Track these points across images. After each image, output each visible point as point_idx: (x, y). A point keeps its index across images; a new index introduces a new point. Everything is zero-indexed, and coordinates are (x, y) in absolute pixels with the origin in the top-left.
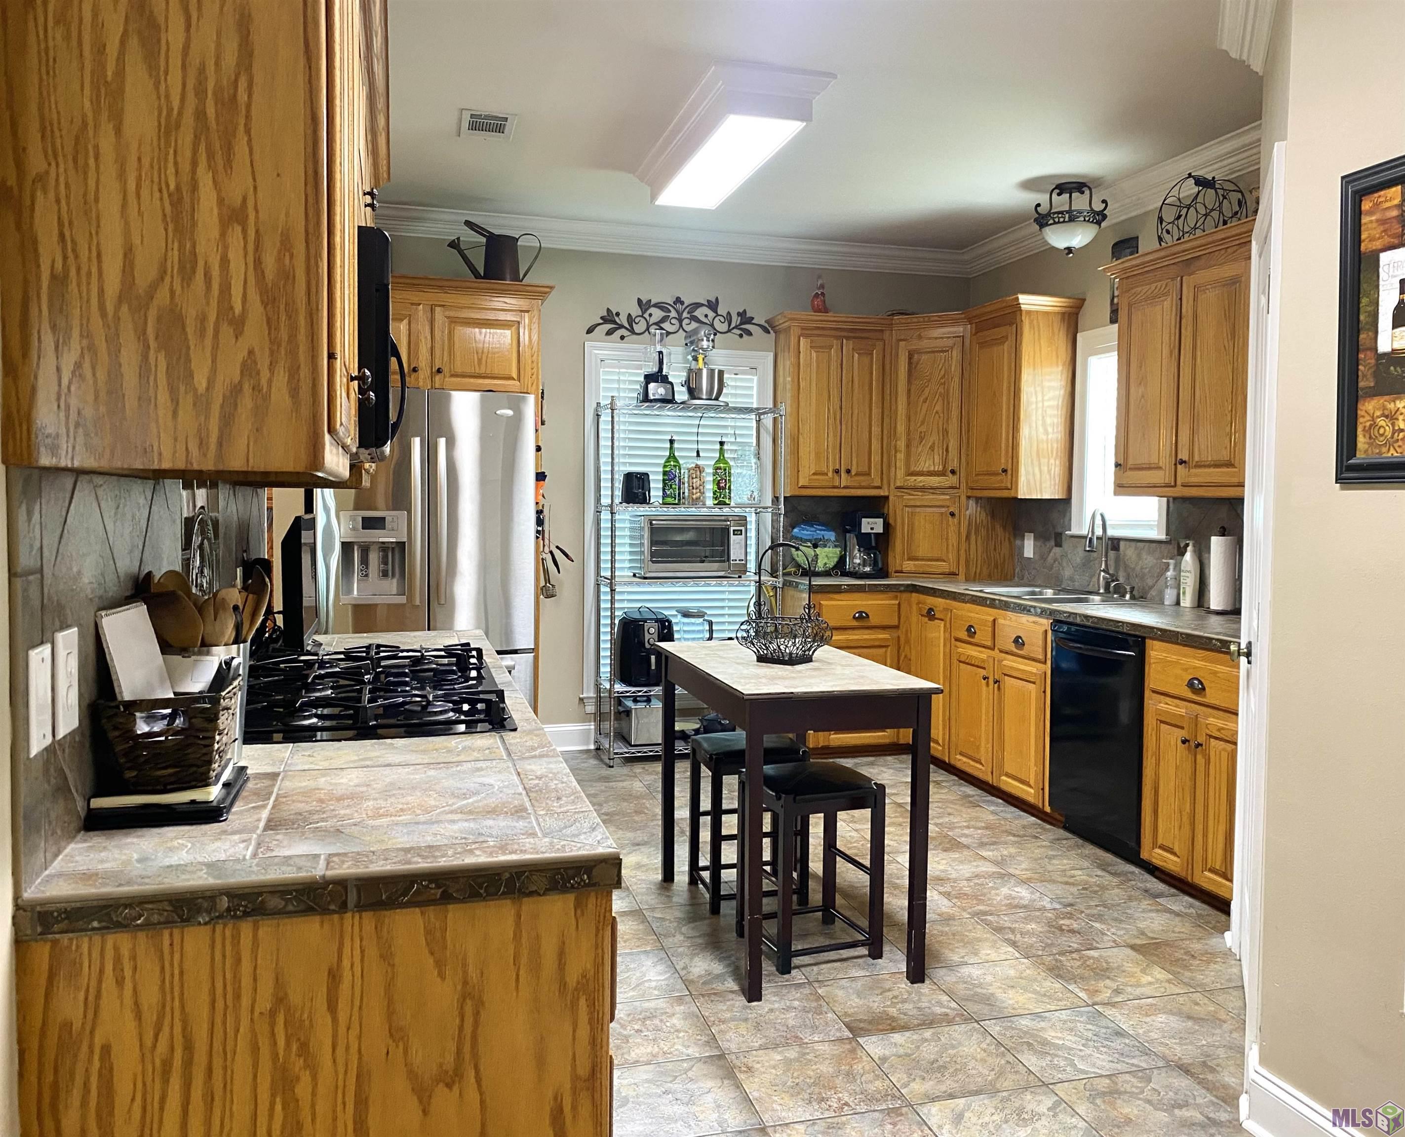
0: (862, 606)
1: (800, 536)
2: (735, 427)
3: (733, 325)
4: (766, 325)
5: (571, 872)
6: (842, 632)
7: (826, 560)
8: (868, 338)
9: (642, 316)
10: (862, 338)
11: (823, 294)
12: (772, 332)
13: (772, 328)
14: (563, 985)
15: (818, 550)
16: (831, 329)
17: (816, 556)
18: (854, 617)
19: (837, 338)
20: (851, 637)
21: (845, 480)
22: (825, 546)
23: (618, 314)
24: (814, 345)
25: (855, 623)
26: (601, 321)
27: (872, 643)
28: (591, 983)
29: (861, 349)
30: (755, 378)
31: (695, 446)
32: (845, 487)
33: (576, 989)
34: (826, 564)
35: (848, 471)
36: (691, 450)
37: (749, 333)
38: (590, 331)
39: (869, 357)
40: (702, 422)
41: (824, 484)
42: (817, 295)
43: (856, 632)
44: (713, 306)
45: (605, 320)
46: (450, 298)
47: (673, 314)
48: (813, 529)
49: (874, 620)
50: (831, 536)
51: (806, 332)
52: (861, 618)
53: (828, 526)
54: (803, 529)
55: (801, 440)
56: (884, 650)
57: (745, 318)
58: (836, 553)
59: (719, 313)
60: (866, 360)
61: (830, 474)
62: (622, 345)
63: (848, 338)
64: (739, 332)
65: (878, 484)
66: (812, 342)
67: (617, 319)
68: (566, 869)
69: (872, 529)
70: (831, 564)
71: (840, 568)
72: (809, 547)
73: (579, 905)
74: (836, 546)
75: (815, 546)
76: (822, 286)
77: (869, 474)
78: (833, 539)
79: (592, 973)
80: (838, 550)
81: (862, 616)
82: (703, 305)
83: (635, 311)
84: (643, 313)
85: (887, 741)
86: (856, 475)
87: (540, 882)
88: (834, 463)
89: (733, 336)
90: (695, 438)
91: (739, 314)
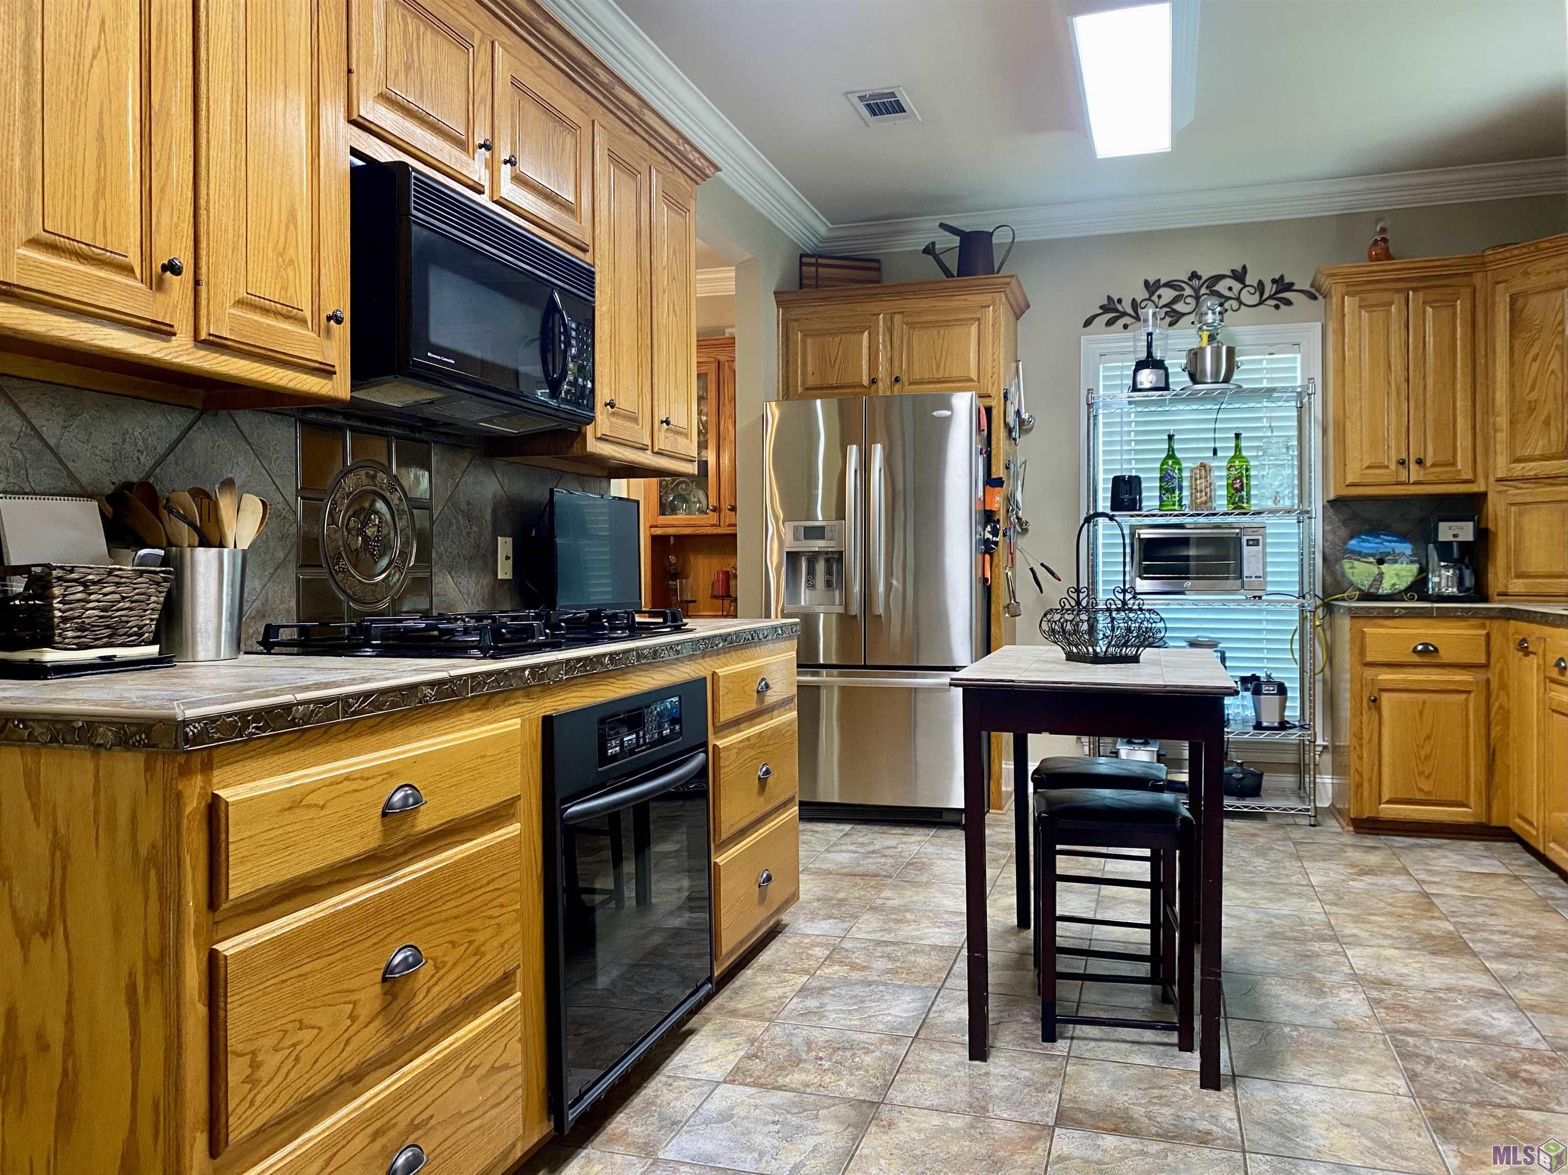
0: (1426, 635)
1: (1358, 549)
2: (1270, 419)
3: (1266, 296)
4: (1313, 291)
5: (133, 729)
6: (1397, 670)
7: (1395, 580)
8: (1447, 286)
9: (1149, 299)
10: (1435, 287)
11: (1384, 240)
12: (1320, 297)
13: (1319, 290)
14: (136, 852)
15: (1384, 568)
16: (1391, 280)
17: (1381, 575)
18: (1415, 651)
19: (1398, 291)
20: (1411, 677)
21: (1415, 473)
22: (1395, 562)
23: (1120, 301)
24: (1364, 303)
25: (1416, 659)
26: (1100, 311)
27: (1443, 687)
28: (160, 854)
29: (1436, 301)
30: (1299, 356)
31: (1212, 445)
32: (1415, 483)
33: (147, 859)
34: (1394, 585)
35: (1420, 462)
36: (1207, 449)
37: (1288, 303)
38: (1088, 323)
39: (1450, 310)
40: (1220, 416)
41: (1384, 479)
42: (1376, 242)
43: (1418, 670)
44: (1239, 276)
45: (1105, 309)
46: (911, 304)
47: (1188, 291)
48: (1378, 540)
49: (1446, 655)
50: (1406, 548)
51: (1354, 288)
52: (1425, 652)
53: (1403, 537)
54: (1364, 541)
55: (1348, 425)
56: (1463, 696)
57: (1283, 285)
58: (1411, 570)
59: (1247, 283)
60: (1445, 313)
61: (1393, 466)
62: (1128, 334)
63: (1415, 290)
64: (1274, 302)
65: (1469, 476)
66: (1362, 300)
67: (1119, 307)
68: (129, 724)
69: (1455, 536)
70: (1402, 585)
71: (1418, 588)
72: (1371, 563)
73: (149, 768)
74: (1412, 562)
75: (1381, 562)
76: (1383, 230)
77: (1454, 464)
78: (1408, 552)
79: (161, 844)
80: (1415, 568)
81: (1428, 651)
82: (1223, 277)
83: (1141, 294)
84: (1152, 294)
85: (1470, 820)
86: (1433, 465)
87: (106, 735)
88: (1399, 451)
89: (1267, 309)
90: (1212, 435)
91: (1274, 281)
